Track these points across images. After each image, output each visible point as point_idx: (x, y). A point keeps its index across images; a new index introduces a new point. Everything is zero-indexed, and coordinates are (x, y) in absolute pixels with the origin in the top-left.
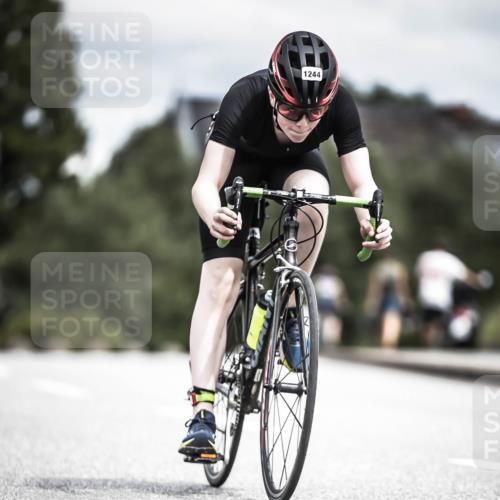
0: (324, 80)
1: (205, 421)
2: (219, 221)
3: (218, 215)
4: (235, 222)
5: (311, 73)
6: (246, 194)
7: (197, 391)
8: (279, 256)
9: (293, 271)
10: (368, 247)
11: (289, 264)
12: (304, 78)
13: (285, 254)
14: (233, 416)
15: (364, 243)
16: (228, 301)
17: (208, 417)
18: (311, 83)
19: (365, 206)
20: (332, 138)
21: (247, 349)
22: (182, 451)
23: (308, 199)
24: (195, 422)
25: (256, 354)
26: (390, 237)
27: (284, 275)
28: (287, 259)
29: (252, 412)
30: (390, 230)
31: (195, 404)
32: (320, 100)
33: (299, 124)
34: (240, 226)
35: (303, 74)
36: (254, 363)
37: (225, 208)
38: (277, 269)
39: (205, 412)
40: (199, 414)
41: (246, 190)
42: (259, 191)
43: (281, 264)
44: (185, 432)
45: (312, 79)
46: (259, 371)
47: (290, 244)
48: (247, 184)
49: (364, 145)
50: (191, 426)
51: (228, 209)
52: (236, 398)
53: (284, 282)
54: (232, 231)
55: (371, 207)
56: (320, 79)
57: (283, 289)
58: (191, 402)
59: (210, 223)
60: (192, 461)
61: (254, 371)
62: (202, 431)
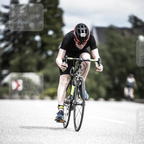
0: (86, 36)
1: (61, 113)
2: (62, 66)
3: (62, 64)
4: (66, 66)
5: (83, 35)
6: (68, 59)
7: (59, 106)
8: (77, 74)
9: (80, 77)
10: (98, 71)
11: (79, 75)
12: (81, 36)
13: (78, 73)
14: (68, 111)
15: (97, 70)
16: (66, 84)
17: (62, 112)
18: (83, 37)
19: (97, 62)
20: (89, 46)
21: (71, 95)
22: (55, 120)
23: (83, 60)
24: (59, 113)
25: (73, 96)
26: (103, 69)
27: (78, 78)
28: (79, 74)
29: (72, 110)
30: (103, 67)
31: (59, 109)
32: (85, 41)
33: (81, 45)
34: (67, 67)
35: (81, 35)
36: (72, 99)
37: (63, 63)
38: (76, 76)
39: (61, 111)
40: (60, 111)
41: (68, 58)
42: (72, 58)
43: (77, 75)
44: (56, 115)
45: (83, 36)
46: (74, 100)
47: (80, 71)
48: (68, 57)
49: (97, 48)
50: (58, 114)
51: (64, 63)
52: (69, 107)
53: (78, 79)
54: (65, 68)
55: (98, 62)
56: (85, 36)
57: (78, 81)
58: (58, 108)
59: (60, 66)
60: (58, 122)
61: (72, 100)
62: (60, 115)
